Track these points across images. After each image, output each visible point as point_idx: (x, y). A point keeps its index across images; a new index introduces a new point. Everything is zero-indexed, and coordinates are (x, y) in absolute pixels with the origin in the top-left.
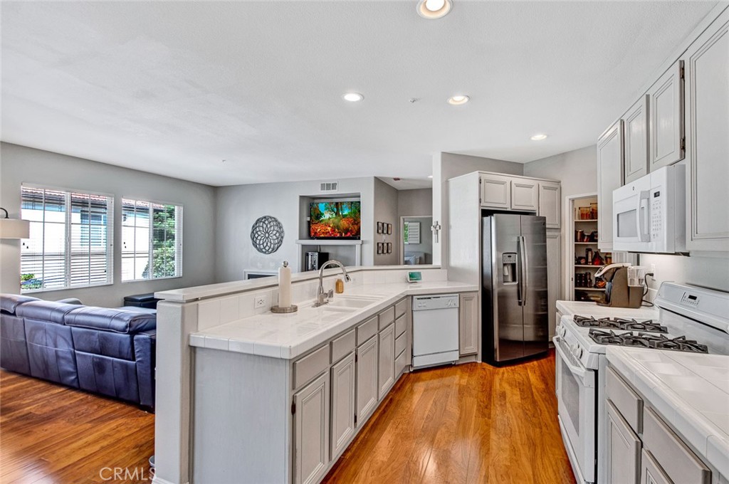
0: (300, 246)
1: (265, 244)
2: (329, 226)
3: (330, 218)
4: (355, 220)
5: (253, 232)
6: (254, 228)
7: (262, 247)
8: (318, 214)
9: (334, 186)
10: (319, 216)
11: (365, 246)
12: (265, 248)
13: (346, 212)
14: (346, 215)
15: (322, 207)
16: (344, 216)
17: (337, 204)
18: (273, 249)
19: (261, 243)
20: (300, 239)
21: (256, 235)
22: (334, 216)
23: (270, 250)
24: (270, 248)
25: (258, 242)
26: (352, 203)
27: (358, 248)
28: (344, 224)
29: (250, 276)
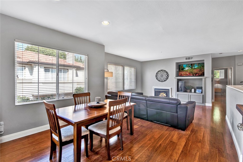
0: (176, 79)
1: (161, 79)
2: (188, 72)
3: (188, 69)
4: (200, 70)
5: (156, 75)
6: (157, 73)
7: (160, 80)
8: (183, 68)
9: (192, 58)
10: (183, 69)
11: (207, 79)
12: (161, 80)
13: (196, 67)
14: (196, 68)
15: (184, 66)
17: (192, 64)
18: (164, 80)
19: (160, 78)
20: (176, 77)
21: (158, 76)
22: (190, 68)
23: (163, 81)
24: (163, 80)
25: (158, 78)
26: (199, 64)
27: (203, 80)
28: (195, 71)
29: (155, 89)
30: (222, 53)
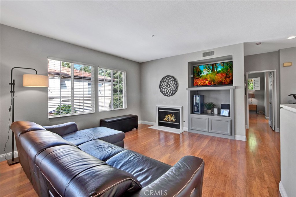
0: (189, 92)
1: (167, 91)
2: (207, 80)
3: (207, 74)
4: (227, 75)
5: (160, 85)
6: (161, 82)
7: (165, 92)
8: (199, 72)
9: (212, 53)
10: (199, 73)
11: (237, 91)
12: (167, 93)
13: (219, 69)
14: (219, 71)
15: (201, 68)
16: (218, 72)
17: (213, 65)
18: (172, 94)
19: (165, 90)
20: (189, 87)
21: (162, 86)
22: (210, 72)
23: (170, 94)
24: (170, 93)
25: (163, 90)
26: (224, 63)
27: (231, 92)
28: (218, 78)
29: (159, 109)
30: (260, 43)
